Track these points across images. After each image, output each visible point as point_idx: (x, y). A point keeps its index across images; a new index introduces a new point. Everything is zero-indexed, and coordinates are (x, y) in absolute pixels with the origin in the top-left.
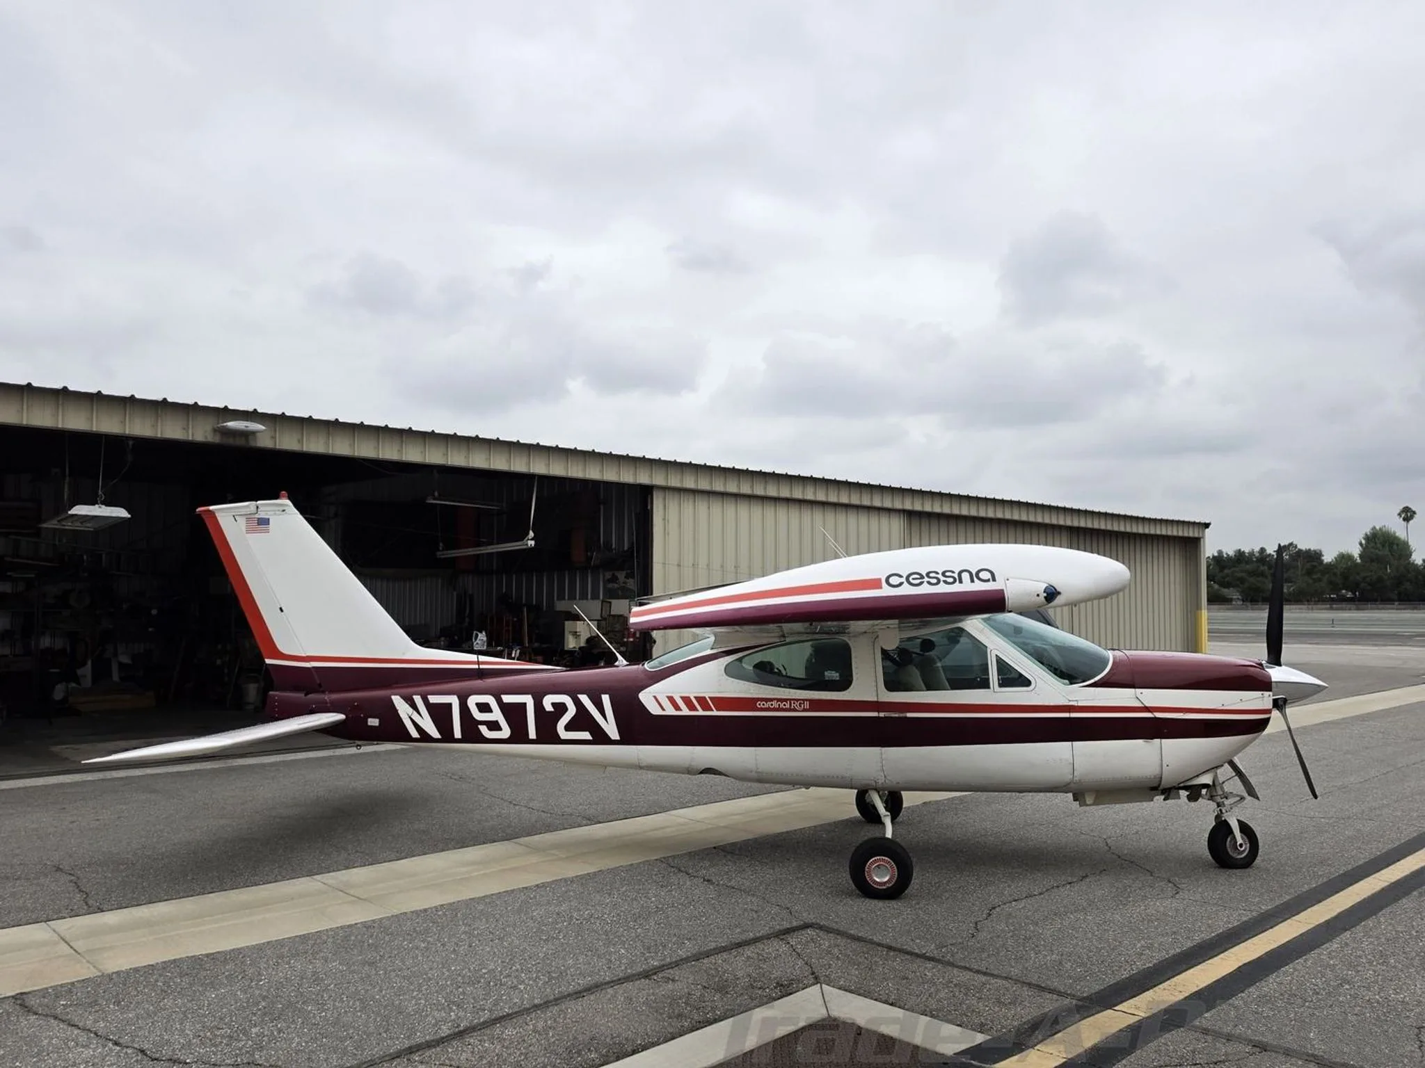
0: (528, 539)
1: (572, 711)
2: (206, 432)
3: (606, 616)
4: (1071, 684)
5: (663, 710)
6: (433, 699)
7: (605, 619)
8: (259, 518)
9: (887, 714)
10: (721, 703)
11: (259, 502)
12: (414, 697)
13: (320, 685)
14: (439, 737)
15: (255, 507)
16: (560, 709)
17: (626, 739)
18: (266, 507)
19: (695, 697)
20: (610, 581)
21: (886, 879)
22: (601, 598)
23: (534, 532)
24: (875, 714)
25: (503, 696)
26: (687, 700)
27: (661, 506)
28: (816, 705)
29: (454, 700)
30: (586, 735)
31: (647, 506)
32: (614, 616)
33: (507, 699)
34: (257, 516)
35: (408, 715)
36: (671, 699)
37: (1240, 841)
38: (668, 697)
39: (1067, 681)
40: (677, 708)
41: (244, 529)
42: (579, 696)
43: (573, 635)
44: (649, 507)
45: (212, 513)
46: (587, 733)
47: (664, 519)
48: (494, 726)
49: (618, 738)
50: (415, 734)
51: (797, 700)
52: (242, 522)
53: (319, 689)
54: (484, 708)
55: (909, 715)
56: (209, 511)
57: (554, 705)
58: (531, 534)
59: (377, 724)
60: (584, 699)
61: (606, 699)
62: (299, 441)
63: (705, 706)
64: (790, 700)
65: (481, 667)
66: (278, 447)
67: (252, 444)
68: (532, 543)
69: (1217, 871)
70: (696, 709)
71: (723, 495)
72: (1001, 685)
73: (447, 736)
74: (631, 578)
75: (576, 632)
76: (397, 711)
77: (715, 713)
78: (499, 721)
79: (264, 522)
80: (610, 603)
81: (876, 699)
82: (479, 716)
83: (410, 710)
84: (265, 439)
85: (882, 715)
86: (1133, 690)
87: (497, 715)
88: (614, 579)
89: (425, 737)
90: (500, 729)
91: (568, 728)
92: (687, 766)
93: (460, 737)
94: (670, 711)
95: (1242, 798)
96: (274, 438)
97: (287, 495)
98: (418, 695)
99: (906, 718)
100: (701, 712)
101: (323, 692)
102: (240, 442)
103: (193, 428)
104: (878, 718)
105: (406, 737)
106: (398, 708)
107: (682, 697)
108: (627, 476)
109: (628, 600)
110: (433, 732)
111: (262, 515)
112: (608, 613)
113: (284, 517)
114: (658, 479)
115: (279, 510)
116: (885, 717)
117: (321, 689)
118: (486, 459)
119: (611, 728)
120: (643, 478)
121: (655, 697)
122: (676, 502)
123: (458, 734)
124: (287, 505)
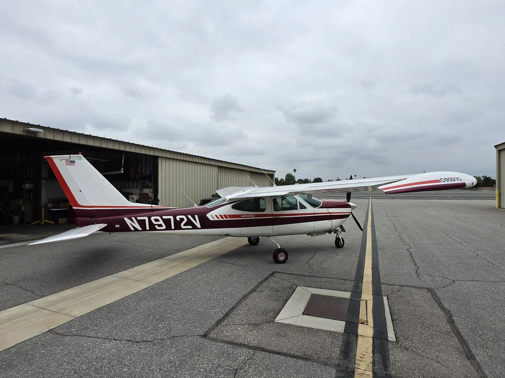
0: (121, 171)
1: (186, 220)
2: (20, 131)
3: (141, 193)
4: (315, 208)
5: (214, 219)
6: (139, 218)
7: (141, 194)
8: (71, 161)
9: (274, 217)
10: (231, 216)
11: (71, 155)
12: (132, 218)
13: (96, 215)
14: (141, 229)
15: (69, 157)
16: (182, 220)
17: (203, 227)
18: (73, 157)
19: (223, 215)
20: (143, 183)
21: (283, 258)
22: (139, 188)
23: (123, 168)
24: (271, 217)
25: (163, 217)
26: (221, 216)
27: (161, 162)
28: (256, 216)
29: (146, 218)
30: (190, 227)
31: (156, 162)
32: (144, 193)
33: (164, 217)
34: (70, 160)
35: (130, 223)
36: (216, 216)
37: (342, 242)
38: (215, 215)
39: (314, 207)
40: (218, 218)
41: (65, 164)
42: (188, 216)
43: (132, 199)
44: (157, 162)
45: (51, 158)
46: (191, 226)
47: (161, 166)
48: (160, 225)
49: (200, 227)
50: (132, 229)
51: (252, 215)
52: (64, 162)
53: (95, 216)
54: (157, 220)
55: (280, 217)
56: (50, 157)
57: (180, 218)
58: (122, 169)
59: (119, 227)
60: (190, 217)
61: (196, 216)
62: (53, 136)
63: (226, 217)
64: (250, 215)
65: (153, 208)
66: (46, 138)
67: (37, 136)
68: (123, 172)
69: (337, 249)
70: (224, 218)
71: (177, 160)
72: (300, 209)
73: (144, 229)
74: (151, 182)
75: (133, 198)
76: (126, 222)
77: (229, 219)
78: (162, 224)
79: (73, 162)
80: (143, 190)
81: (271, 213)
82: (154, 223)
83: (131, 222)
84: (42, 134)
85: (273, 217)
86: (327, 209)
87: (161, 222)
88: (144, 183)
89: (136, 230)
90: (162, 226)
91: (184, 225)
92: (220, 234)
93: (148, 229)
94: (216, 219)
95: (341, 232)
96: (45, 135)
97: (81, 153)
98: (133, 217)
99: (279, 218)
100: (225, 219)
101: (97, 217)
102: (32, 135)
103: (15, 129)
104: (272, 218)
105: (130, 230)
106: (126, 221)
107: (219, 215)
108: (152, 153)
109: (149, 189)
110: (140, 228)
111: (72, 159)
112: (142, 192)
113: (81, 160)
114: (160, 155)
115: (78, 158)
116: (274, 218)
117: (96, 216)
118: (113, 146)
119: (198, 225)
120: (156, 154)
121: (211, 215)
122: (165, 161)
123: (148, 228)
124: (81, 157)
